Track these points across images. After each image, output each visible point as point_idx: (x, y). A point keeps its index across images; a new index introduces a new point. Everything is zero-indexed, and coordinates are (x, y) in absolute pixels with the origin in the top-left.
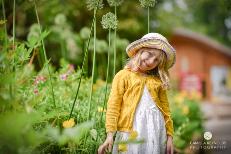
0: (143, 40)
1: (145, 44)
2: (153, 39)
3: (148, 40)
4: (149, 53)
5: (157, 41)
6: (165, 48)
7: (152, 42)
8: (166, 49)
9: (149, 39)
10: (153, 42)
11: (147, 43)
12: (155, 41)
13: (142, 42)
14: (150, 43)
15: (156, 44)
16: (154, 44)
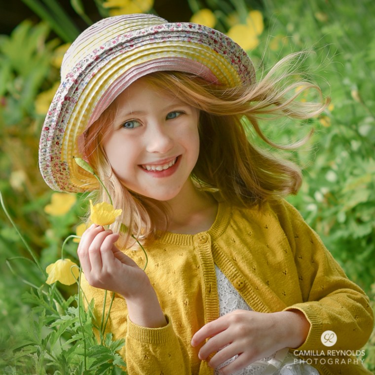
0: (54, 124)
1: (74, 125)
2: (76, 82)
3: (63, 104)
4: (123, 126)
5: (94, 76)
6: (145, 59)
7: (83, 97)
8: (152, 57)
9: (66, 98)
10: (87, 92)
11: (75, 115)
12: (87, 80)
13: (59, 128)
14: (80, 103)
15: (102, 87)
16: (97, 93)
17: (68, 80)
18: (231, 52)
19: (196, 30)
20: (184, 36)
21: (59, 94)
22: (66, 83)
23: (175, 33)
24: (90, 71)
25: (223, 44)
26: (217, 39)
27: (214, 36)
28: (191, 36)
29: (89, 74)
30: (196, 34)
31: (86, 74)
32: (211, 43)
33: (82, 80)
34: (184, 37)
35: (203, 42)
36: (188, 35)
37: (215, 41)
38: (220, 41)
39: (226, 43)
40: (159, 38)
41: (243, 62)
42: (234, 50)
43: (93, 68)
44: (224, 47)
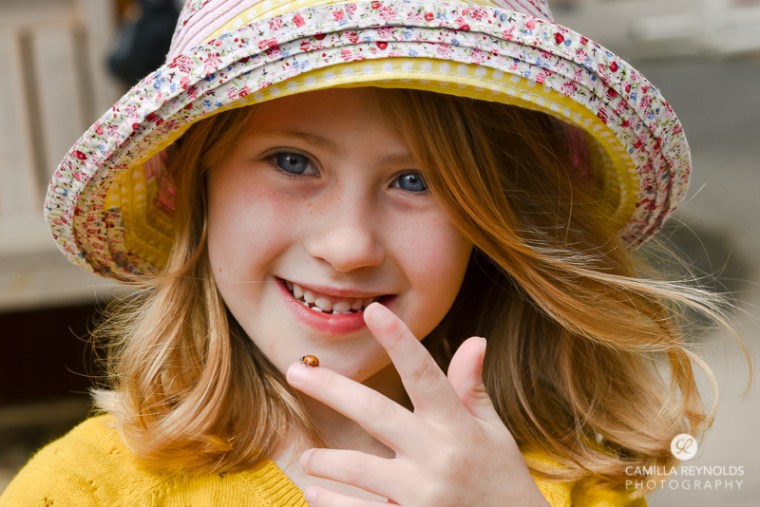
17: (172, 75)
18: (644, 125)
19: (572, 55)
20: (533, 62)
21: (136, 99)
22: (163, 80)
23: (511, 46)
24: (238, 77)
25: (631, 102)
26: (617, 89)
27: (614, 79)
28: (552, 68)
29: (232, 85)
30: (567, 65)
31: (225, 80)
32: (599, 94)
33: (211, 93)
34: (531, 65)
35: (576, 89)
36: (544, 61)
37: (612, 92)
38: (625, 93)
39: (639, 101)
40: (465, 49)
41: (665, 151)
42: (654, 121)
43: (249, 72)
44: (630, 111)
